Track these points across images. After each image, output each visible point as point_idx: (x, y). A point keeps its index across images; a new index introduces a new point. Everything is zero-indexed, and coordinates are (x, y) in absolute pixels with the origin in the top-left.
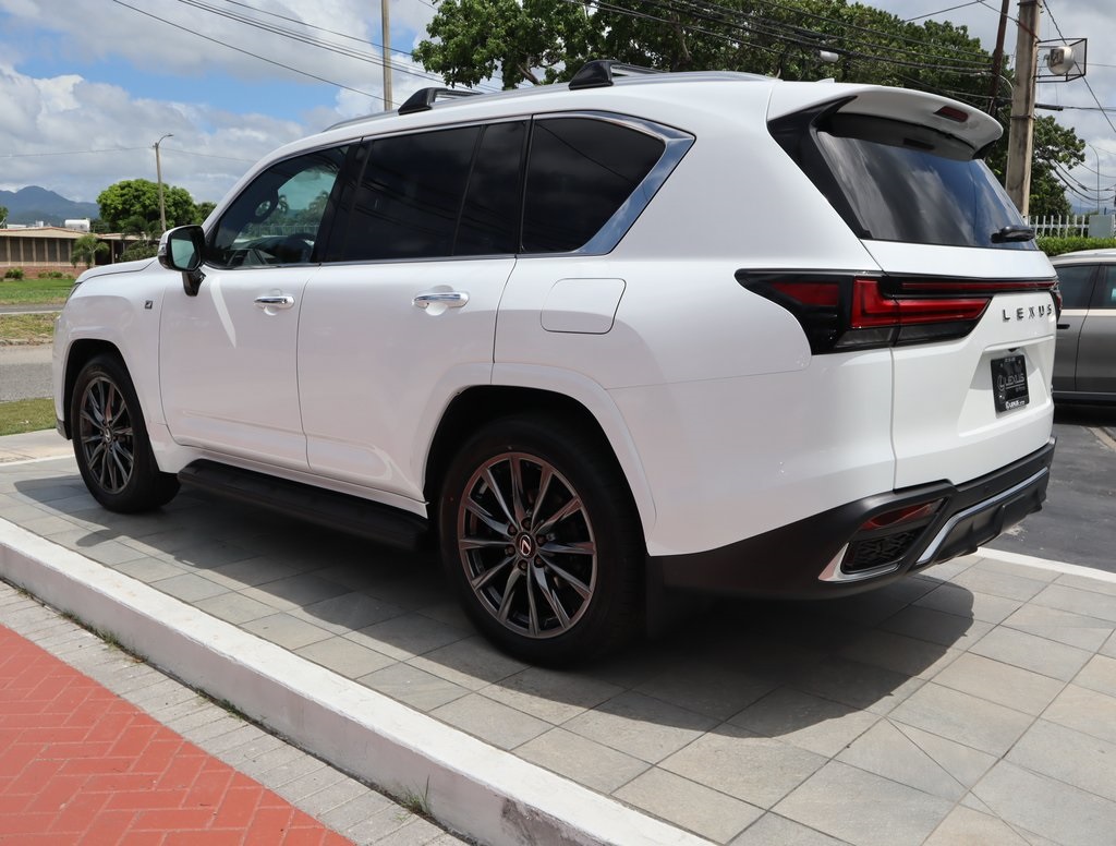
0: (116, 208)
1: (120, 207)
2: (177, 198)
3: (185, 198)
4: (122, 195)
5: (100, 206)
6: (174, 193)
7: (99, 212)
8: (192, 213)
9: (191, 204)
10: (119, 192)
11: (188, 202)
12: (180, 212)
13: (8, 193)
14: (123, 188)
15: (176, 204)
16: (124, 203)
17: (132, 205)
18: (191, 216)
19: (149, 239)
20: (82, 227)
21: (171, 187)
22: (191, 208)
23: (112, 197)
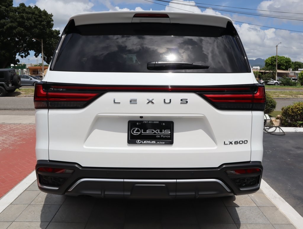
0: (269, 63)
1: (270, 63)
2: (287, 60)
3: (289, 60)
4: (271, 60)
5: (265, 63)
6: (286, 59)
7: (265, 64)
8: (291, 64)
9: (291, 62)
10: (271, 59)
11: (290, 61)
12: (287, 64)
13: (253, 60)
14: (272, 58)
15: (286, 62)
16: (272, 62)
17: (274, 63)
18: (290, 65)
19: (272, 72)
20: (257, 68)
21: (285, 57)
22: (291, 63)
23: (269, 60)
